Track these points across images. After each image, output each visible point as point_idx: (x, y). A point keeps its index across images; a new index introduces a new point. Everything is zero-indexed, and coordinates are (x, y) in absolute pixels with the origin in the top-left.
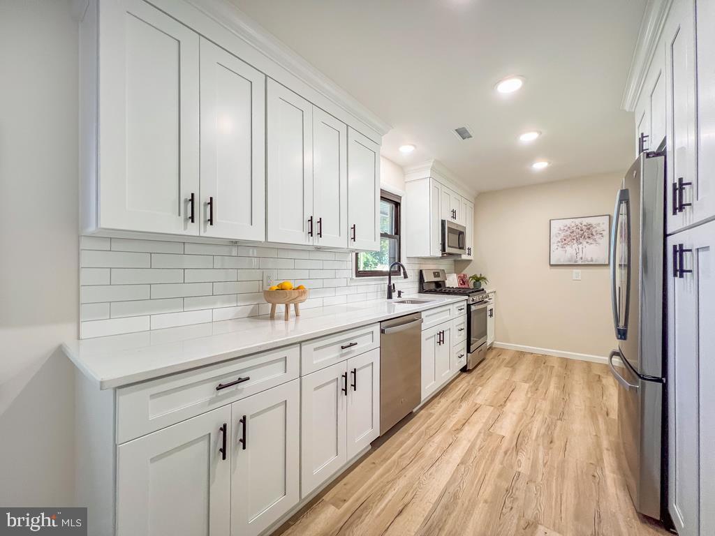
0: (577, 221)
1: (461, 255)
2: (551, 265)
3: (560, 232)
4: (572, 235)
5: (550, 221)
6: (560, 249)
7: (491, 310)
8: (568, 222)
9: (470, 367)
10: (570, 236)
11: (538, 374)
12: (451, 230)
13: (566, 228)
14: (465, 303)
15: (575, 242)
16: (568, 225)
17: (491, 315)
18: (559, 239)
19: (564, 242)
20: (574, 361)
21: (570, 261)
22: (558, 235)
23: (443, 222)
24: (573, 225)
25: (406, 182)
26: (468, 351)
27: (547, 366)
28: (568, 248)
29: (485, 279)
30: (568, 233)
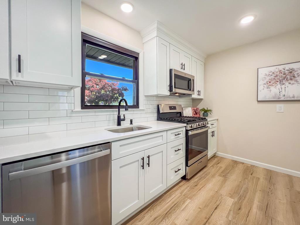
0: (281, 68)
1: (191, 95)
2: (259, 101)
3: (266, 77)
4: (276, 78)
5: (258, 69)
6: (266, 90)
7: (213, 132)
8: (273, 69)
9: (188, 177)
10: (274, 79)
11: (245, 186)
12: (177, 76)
13: (271, 74)
14: (184, 129)
15: (278, 83)
16: (273, 71)
17: (213, 136)
18: (265, 82)
19: (269, 84)
20: (277, 174)
21: (274, 98)
22: (264, 79)
23: (171, 71)
24: (277, 70)
25: (143, 43)
26: (187, 165)
27: (254, 177)
28: (272, 88)
29: (210, 110)
30: (273, 77)
